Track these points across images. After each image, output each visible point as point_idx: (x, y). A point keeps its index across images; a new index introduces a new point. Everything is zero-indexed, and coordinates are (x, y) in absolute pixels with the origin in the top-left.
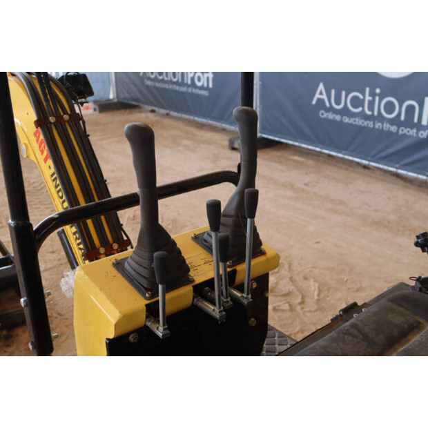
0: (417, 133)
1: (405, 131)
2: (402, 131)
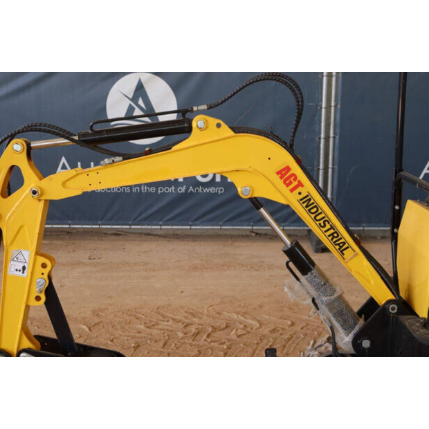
0: (176, 190)
1: (164, 190)
2: (161, 190)
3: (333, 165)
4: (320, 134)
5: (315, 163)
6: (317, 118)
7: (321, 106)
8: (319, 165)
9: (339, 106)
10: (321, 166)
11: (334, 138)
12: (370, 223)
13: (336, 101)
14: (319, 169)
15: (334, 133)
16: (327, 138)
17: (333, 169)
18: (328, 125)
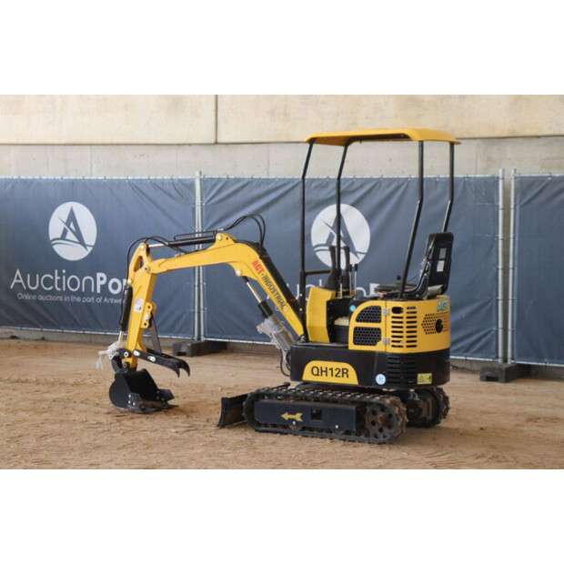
3: (513, 296)
4: (498, 264)
5: (494, 293)
6: (494, 249)
7: (498, 237)
8: (497, 295)
9: (517, 238)
10: (500, 297)
11: (513, 269)
12: (551, 359)
13: (514, 233)
14: (498, 300)
15: (514, 264)
16: (506, 270)
17: (513, 300)
18: (506, 256)
